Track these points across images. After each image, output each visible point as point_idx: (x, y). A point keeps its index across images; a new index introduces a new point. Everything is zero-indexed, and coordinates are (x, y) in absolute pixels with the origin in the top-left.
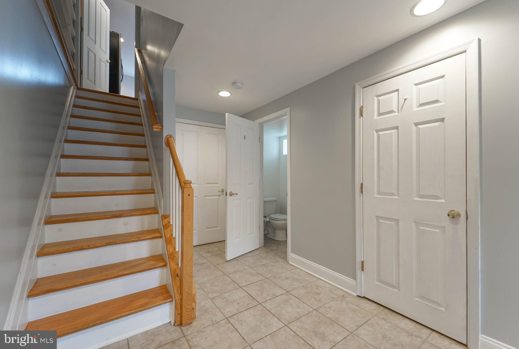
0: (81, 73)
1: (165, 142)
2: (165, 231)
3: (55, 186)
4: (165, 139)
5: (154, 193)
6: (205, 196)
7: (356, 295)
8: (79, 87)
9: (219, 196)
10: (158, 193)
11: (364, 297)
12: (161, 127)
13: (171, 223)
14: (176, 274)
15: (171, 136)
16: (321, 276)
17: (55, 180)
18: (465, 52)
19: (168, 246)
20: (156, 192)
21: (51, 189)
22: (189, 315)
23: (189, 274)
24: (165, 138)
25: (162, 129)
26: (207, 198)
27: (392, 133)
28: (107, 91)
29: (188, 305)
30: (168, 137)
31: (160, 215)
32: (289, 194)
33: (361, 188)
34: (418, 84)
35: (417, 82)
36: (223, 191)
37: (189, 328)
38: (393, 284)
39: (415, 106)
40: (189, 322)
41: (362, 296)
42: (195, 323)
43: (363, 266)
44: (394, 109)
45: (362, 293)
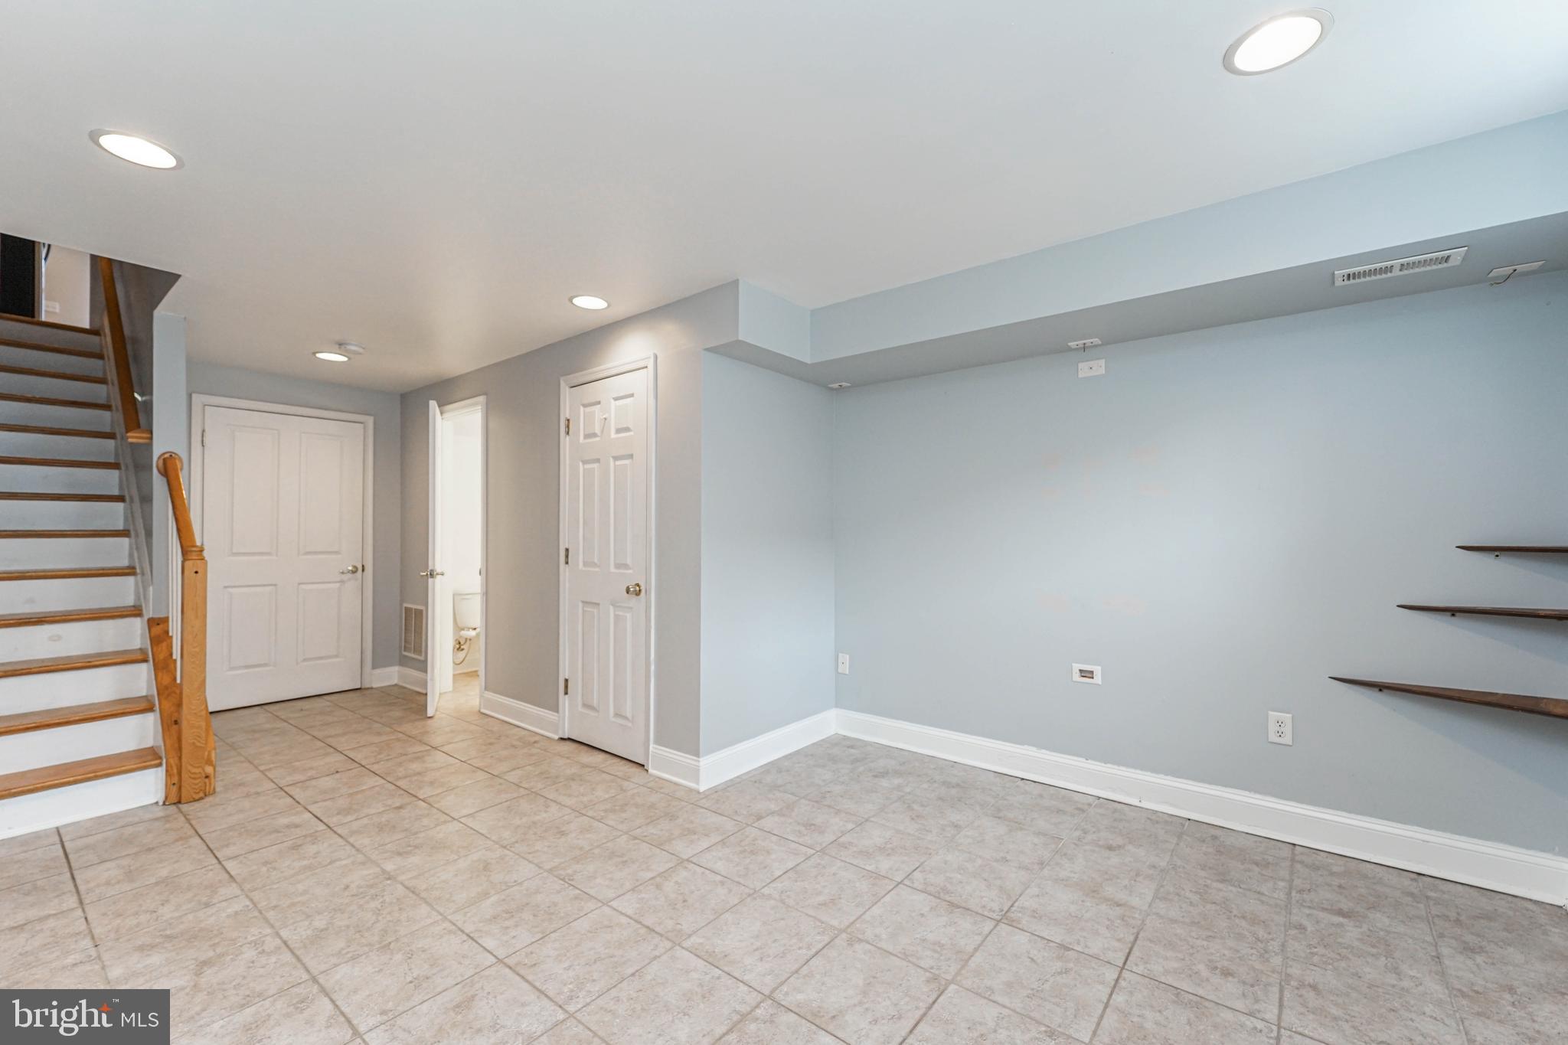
1: (157, 467)
2: (155, 649)
4: (157, 461)
5: (134, 574)
6: (299, 584)
7: (558, 737)
9: (342, 582)
10: (143, 574)
11: (569, 739)
12: (149, 436)
13: (170, 634)
14: (173, 720)
15: (173, 455)
16: (521, 721)
18: (646, 367)
19: (160, 674)
20: (138, 571)
22: (196, 784)
23: (195, 713)
24: (159, 458)
25: (151, 438)
26: (303, 586)
27: (594, 468)
29: (195, 767)
30: (167, 458)
31: (146, 618)
32: (484, 572)
33: (567, 556)
34: (616, 399)
35: (615, 396)
36: (355, 571)
37: (197, 805)
38: (595, 705)
39: (613, 431)
40: (197, 797)
41: (566, 737)
42: (209, 799)
43: (566, 687)
44: (597, 430)
45: (564, 732)
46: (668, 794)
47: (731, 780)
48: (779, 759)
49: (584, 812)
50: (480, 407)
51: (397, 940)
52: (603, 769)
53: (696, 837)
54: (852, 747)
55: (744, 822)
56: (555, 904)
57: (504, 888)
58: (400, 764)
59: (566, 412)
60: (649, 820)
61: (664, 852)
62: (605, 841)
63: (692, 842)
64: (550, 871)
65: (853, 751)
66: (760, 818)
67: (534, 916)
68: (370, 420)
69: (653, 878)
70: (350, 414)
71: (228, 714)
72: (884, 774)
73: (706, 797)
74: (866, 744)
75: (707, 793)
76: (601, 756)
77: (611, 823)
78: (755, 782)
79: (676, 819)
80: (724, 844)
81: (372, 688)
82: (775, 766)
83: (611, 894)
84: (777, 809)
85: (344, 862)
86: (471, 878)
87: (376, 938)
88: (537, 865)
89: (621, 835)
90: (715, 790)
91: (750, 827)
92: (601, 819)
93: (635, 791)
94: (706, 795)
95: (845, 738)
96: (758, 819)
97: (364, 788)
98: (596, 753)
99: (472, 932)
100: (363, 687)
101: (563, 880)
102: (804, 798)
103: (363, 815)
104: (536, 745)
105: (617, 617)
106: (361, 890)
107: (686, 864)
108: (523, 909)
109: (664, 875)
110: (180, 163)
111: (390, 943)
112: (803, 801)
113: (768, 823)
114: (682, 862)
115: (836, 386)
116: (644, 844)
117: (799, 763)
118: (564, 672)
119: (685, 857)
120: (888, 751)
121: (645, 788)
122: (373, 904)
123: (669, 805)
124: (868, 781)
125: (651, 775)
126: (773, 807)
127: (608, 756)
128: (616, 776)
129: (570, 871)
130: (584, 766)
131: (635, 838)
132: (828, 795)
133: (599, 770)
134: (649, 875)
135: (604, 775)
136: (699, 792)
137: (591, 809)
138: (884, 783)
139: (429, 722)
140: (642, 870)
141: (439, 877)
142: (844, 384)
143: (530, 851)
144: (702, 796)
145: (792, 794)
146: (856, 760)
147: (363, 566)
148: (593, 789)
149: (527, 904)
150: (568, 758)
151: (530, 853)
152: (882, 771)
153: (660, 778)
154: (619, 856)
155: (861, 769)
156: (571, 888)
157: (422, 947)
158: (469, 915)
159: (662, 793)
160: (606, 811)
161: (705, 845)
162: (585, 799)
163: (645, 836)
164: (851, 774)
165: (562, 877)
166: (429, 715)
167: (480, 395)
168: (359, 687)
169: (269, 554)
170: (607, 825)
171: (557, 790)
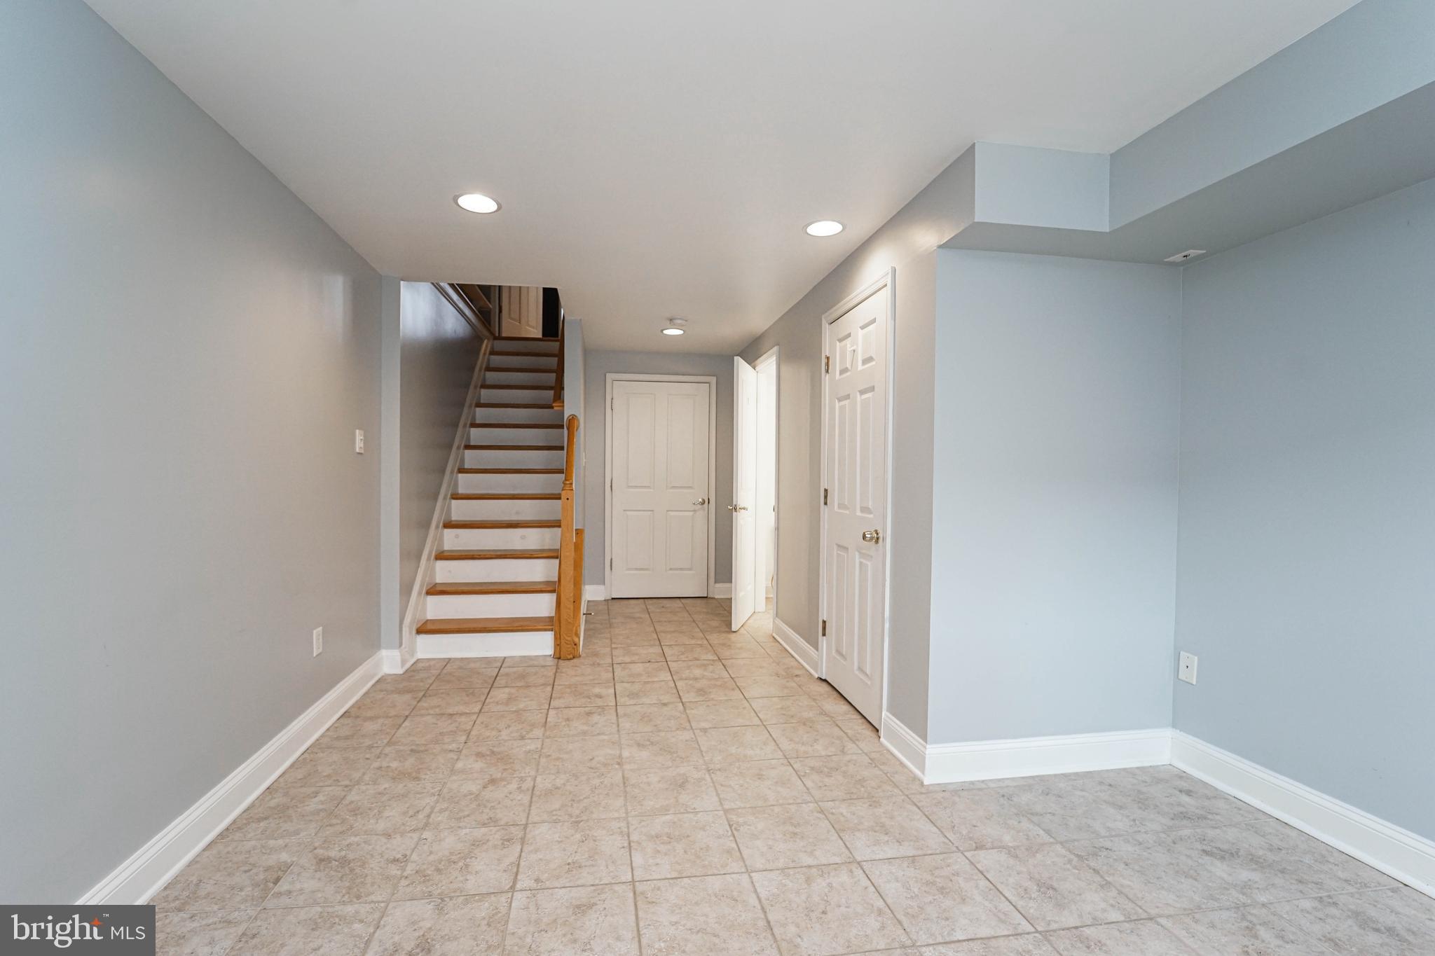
0: (500, 311)
1: (566, 424)
3: (456, 484)
4: (566, 421)
6: (668, 511)
7: (817, 676)
8: (497, 335)
9: (695, 511)
11: (825, 681)
15: (573, 417)
17: (457, 477)
18: (887, 285)
21: (451, 488)
22: (569, 649)
23: (567, 598)
24: (567, 419)
25: (563, 406)
26: (670, 512)
27: (846, 405)
28: (540, 336)
29: (568, 636)
30: (570, 419)
32: (776, 510)
33: (826, 497)
34: (862, 328)
35: (861, 324)
36: (703, 503)
37: (567, 662)
38: (844, 653)
39: (860, 362)
40: (569, 657)
41: (823, 678)
42: (575, 660)
43: (824, 628)
44: (848, 366)
45: (822, 673)
46: (886, 774)
47: (972, 783)
48: (1055, 775)
49: (792, 762)
50: (775, 358)
51: (587, 820)
52: (837, 722)
53: (886, 838)
54: (1189, 793)
55: (956, 844)
56: (708, 848)
57: (682, 810)
58: (689, 667)
59: (826, 351)
60: (848, 797)
61: (840, 841)
62: (791, 801)
63: (877, 843)
64: (726, 811)
65: (1185, 799)
66: (979, 847)
67: (685, 852)
68: (713, 380)
69: (810, 867)
70: (699, 377)
71: (626, 602)
72: (1228, 855)
73: (928, 792)
74: (1217, 795)
75: (931, 788)
76: (845, 707)
77: (809, 784)
78: (1003, 796)
79: (876, 807)
80: (913, 862)
81: (714, 598)
82: (1043, 785)
83: (760, 864)
84: (1010, 844)
85: (606, 737)
86: (667, 789)
87: (577, 812)
88: (720, 799)
89: (810, 802)
90: (943, 788)
91: (960, 854)
92: (804, 776)
93: (855, 757)
94: (929, 791)
95: (1182, 776)
96: (977, 848)
97: (656, 679)
98: (843, 702)
99: (633, 842)
100: (709, 596)
101: (730, 826)
102: (1061, 843)
103: (641, 703)
104: (795, 678)
105: (861, 563)
106: (598, 765)
107: (854, 867)
108: (681, 840)
109: (823, 869)
110: (500, 207)
111: (582, 821)
112: (1058, 847)
113: (986, 859)
114: (853, 862)
115: (1178, 258)
116: (826, 822)
117: (1082, 790)
118: (823, 615)
119: (859, 859)
120: (1254, 819)
121: (867, 758)
122: (596, 782)
123: (879, 787)
124: (1188, 856)
125: (881, 744)
126: (1007, 839)
127: (851, 709)
128: (845, 733)
129: (741, 820)
130: (823, 713)
131: (822, 812)
132: (1105, 853)
133: (834, 722)
134: (808, 860)
135: (836, 729)
136: (922, 784)
137: (801, 761)
138: (1220, 869)
139: (733, 636)
140: (805, 852)
141: (648, 777)
142: (1193, 252)
143: (723, 783)
144: (923, 790)
145: (1048, 832)
146: (1184, 816)
147: (709, 499)
148: (816, 740)
149: (688, 836)
150: (814, 700)
151: (722, 785)
152: (1225, 847)
153: (888, 751)
154: (792, 824)
155: (1186, 832)
156: (732, 838)
157: (596, 837)
158: (643, 823)
159: (881, 770)
160: (812, 768)
161: (890, 853)
162: (802, 749)
163: (832, 814)
164: (1163, 835)
165: (731, 823)
166: (733, 629)
167: (774, 346)
168: (706, 596)
169: (649, 487)
170: (805, 785)
171: (784, 730)
